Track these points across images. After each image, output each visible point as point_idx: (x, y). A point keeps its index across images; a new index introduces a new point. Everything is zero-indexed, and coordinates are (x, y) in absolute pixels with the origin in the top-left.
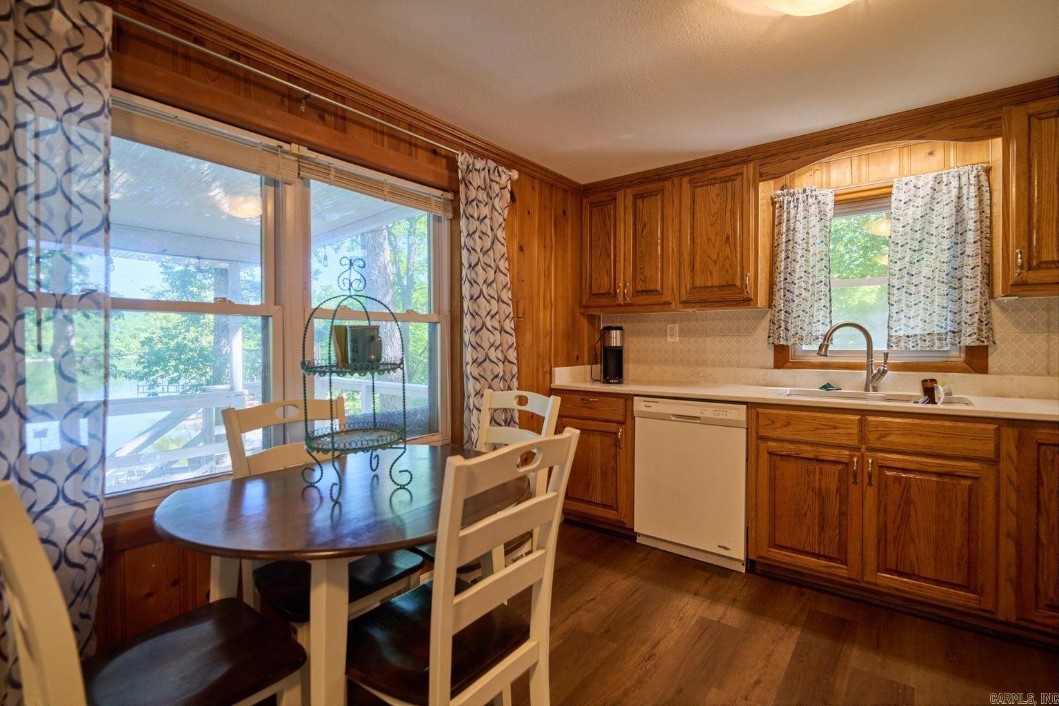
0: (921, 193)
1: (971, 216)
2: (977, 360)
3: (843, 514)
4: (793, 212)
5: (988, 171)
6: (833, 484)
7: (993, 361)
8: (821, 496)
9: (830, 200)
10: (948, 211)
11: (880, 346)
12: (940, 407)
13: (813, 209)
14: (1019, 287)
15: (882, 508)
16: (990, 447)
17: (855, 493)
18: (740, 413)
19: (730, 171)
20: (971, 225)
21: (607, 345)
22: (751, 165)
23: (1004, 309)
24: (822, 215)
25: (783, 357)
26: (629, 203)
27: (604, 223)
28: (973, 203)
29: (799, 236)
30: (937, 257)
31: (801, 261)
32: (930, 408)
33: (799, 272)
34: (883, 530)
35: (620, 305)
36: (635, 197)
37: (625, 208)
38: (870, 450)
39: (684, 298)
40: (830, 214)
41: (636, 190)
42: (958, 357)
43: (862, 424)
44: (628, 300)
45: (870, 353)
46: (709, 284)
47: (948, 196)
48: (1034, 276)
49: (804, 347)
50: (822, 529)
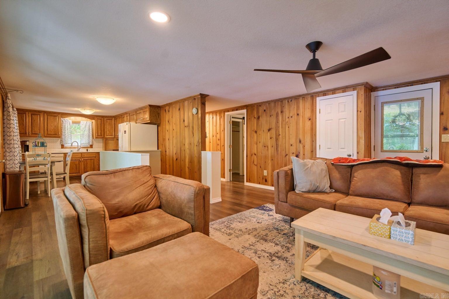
0: (84, 124)
1: (91, 128)
2: (91, 146)
3: (79, 167)
4: (65, 123)
5: (92, 122)
6: (77, 163)
7: (93, 146)
8: (76, 165)
9: (71, 122)
10: (88, 127)
11: (79, 145)
12: (89, 152)
13: (68, 123)
14: (97, 138)
15: (84, 165)
16: (95, 155)
17: (81, 163)
18: (63, 155)
19: (55, 115)
20: (91, 129)
21: (25, 144)
22: (60, 115)
23: (94, 140)
24: (70, 124)
25: (63, 147)
26: (30, 115)
27: (22, 118)
28: (91, 126)
29: (66, 127)
30: (86, 133)
31: (67, 131)
32: (87, 152)
33: (66, 133)
34: (84, 167)
35: (27, 136)
36: (32, 115)
37: (29, 116)
38: (83, 158)
39: (45, 136)
40: (71, 124)
41: (32, 113)
42: (89, 146)
43: (82, 154)
44: (30, 135)
45: (78, 146)
46: (51, 134)
47: (88, 125)
48: (98, 137)
49: (66, 145)
50: (76, 169)
